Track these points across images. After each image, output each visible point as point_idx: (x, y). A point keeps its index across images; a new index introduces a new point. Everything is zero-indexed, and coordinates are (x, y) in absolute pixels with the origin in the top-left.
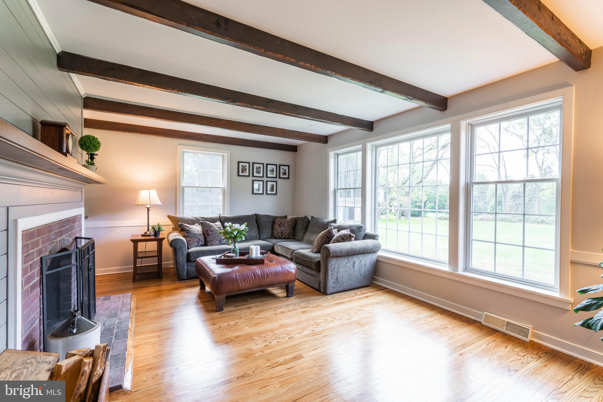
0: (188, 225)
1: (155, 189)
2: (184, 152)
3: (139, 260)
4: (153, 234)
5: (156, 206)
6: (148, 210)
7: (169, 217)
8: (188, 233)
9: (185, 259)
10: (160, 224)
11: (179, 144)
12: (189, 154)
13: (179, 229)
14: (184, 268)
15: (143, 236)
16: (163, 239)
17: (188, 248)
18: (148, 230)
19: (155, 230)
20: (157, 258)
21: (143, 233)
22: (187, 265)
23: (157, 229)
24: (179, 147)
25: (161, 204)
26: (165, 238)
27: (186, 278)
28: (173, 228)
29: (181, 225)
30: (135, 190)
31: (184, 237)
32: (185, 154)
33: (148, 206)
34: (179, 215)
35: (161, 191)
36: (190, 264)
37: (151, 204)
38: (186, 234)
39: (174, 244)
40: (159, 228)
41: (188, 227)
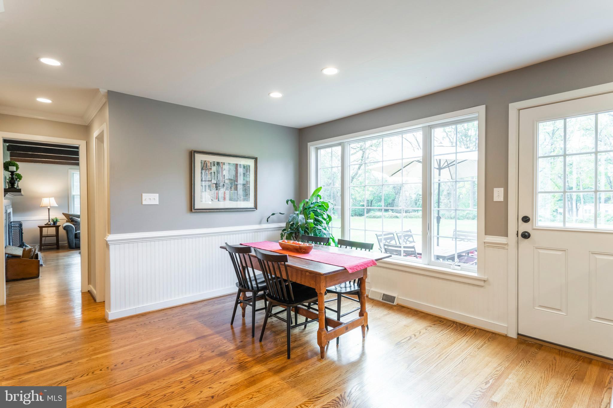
0: (77, 218)
1: (53, 197)
2: (73, 173)
3: (43, 238)
4: (53, 223)
5: (54, 207)
6: (49, 209)
7: (63, 214)
8: (76, 223)
9: (74, 237)
10: (57, 218)
11: (70, 169)
12: (76, 174)
13: (70, 221)
14: (73, 241)
15: (45, 225)
16: (59, 226)
17: (76, 231)
18: (49, 222)
19: (54, 221)
20: (55, 237)
21: (46, 223)
22: (75, 240)
23: (55, 220)
24: (69, 170)
25: (57, 206)
26: (60, 226)
27: (74, 247)
28: (67, 221)
29: (71, 218)
30: (39, 198)
31: (73, 225)
32: (74, 174)
33: (49, 207)
34: (72, 212)
35: (57, 198)
36: (77, 239)
37: (51, 206)
38: (75, 223)
39: (65, 228)
40: (56, 220)
41: (76, 219)
